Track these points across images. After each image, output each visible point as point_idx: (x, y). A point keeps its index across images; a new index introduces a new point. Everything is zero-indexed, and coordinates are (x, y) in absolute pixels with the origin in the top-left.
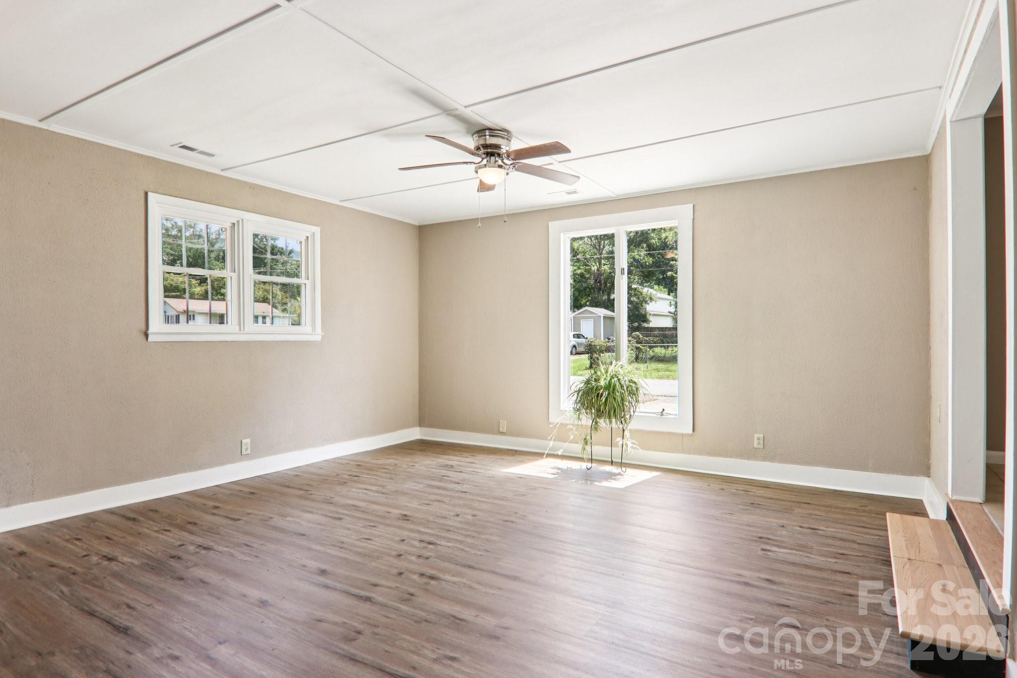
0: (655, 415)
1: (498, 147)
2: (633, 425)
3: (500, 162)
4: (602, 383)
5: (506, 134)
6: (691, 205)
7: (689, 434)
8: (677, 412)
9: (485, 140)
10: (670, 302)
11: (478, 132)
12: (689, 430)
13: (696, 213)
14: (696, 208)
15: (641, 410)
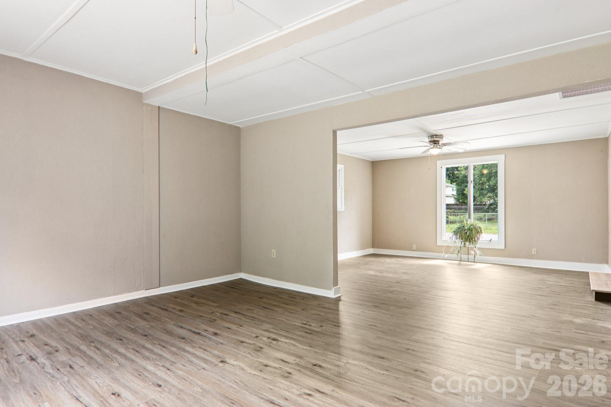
0: (487, 242)
1: (438, 141)
2: (478, 246)
3: (438, 147)
4: (466, 228)
5: (441, 136)
6: (504, 155)
7: (503, 249)
8: (497, 240)
9: (434, 139)
10: (453, 189)
11: (431, 136)
12: (504, 248)
13: (506, 159)
14: (506, 156)
15: (482, 240)
